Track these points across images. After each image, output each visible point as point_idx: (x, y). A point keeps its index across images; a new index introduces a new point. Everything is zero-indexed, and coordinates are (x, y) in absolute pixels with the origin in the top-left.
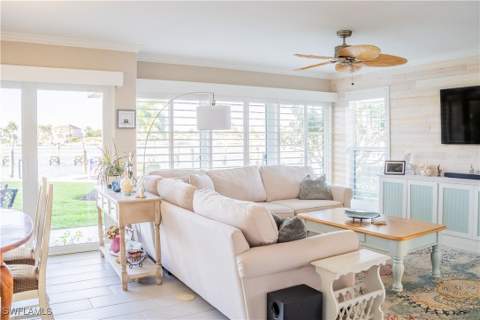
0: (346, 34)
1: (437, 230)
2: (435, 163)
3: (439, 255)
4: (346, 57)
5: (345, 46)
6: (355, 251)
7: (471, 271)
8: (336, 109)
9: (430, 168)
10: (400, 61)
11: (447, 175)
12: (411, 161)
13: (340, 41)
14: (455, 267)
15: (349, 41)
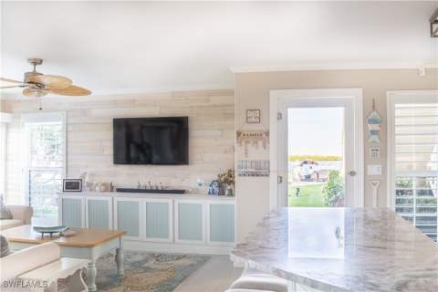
0: (37, 62)
1: (120, 235)
2: (108, 180)
3: (122, 256)
4: (36, 84)
5: (35, 73)
6: (58, 260)
7: (146, 265)
8: (11, 130)
9: (104, 184)
10: (86, 92)
11: (119, 190)
12: (87, 180)
13: (30, 68)
14: (133, 264)
15: (39, 69)
